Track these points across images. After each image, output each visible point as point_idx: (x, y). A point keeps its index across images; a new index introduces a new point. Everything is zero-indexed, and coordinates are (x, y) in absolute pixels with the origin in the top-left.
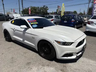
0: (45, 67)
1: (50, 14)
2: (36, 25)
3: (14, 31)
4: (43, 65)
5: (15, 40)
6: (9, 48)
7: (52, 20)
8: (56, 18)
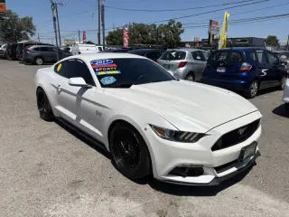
0: (116, 200)
1: (187, 45)
2: (112, 78)
3: (59, 93)
4: (113, 194)
5: (61, 118)
6: (41, 137)
7: (182, 65)
8: (195, 59)
